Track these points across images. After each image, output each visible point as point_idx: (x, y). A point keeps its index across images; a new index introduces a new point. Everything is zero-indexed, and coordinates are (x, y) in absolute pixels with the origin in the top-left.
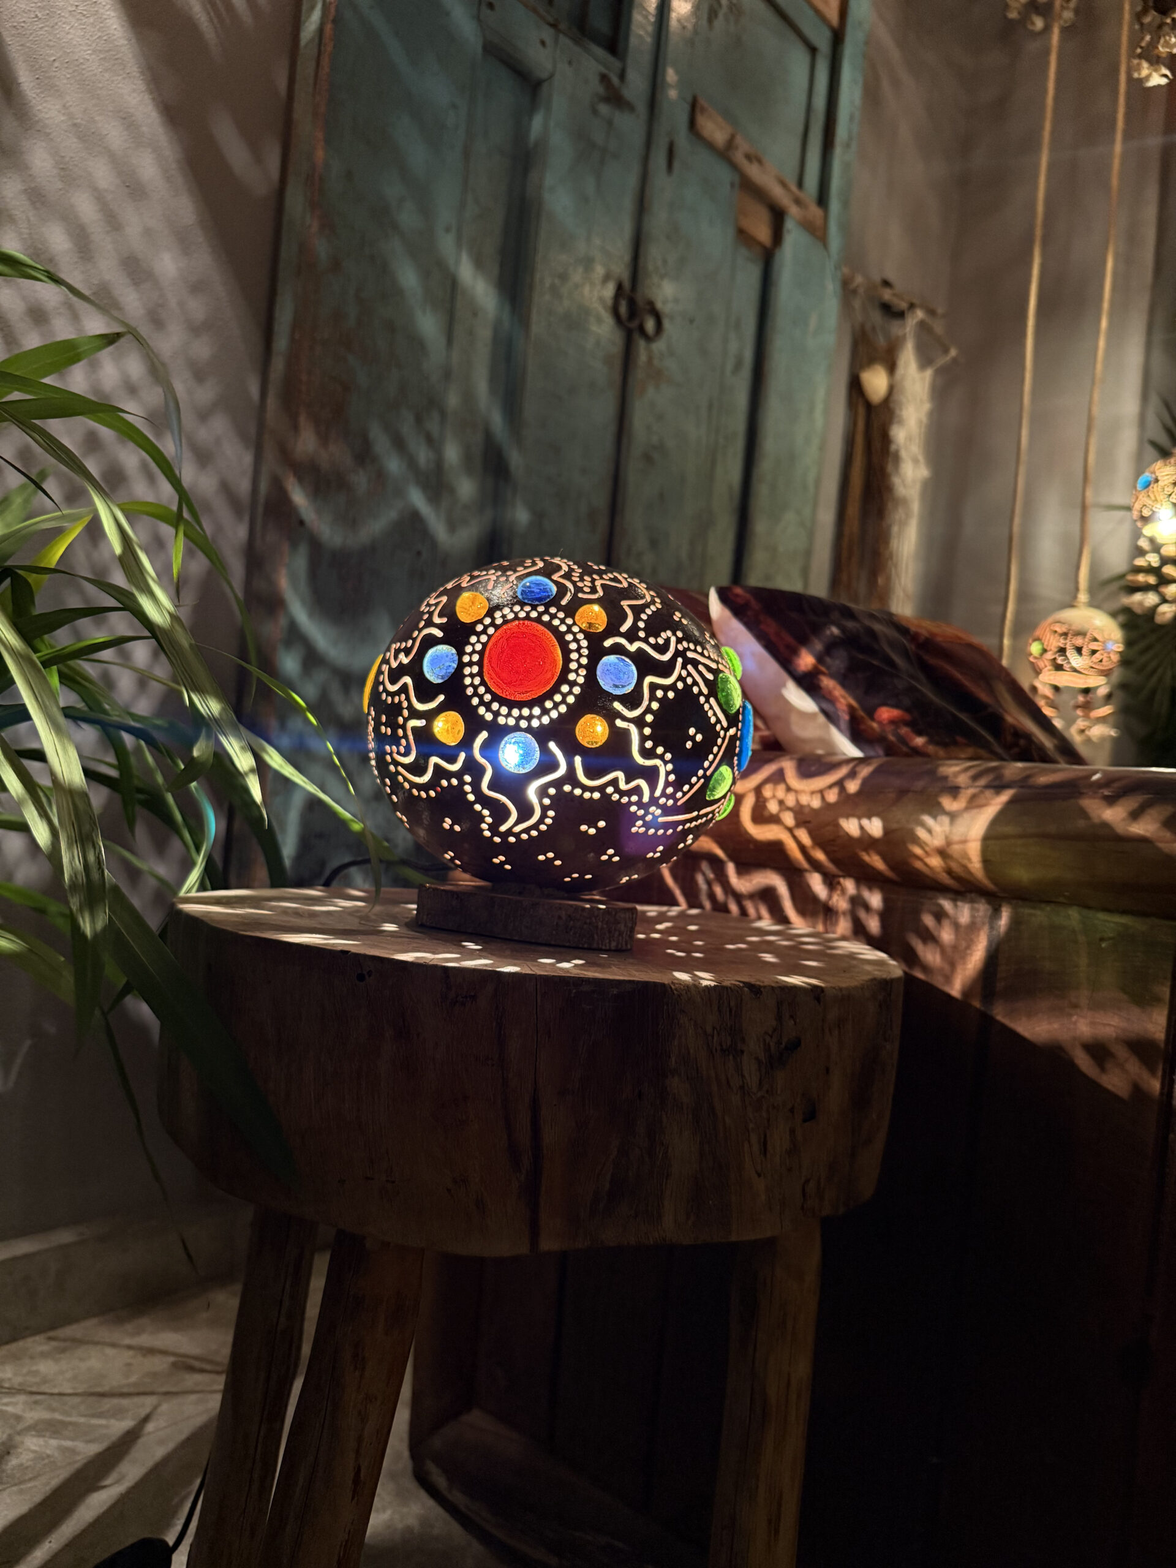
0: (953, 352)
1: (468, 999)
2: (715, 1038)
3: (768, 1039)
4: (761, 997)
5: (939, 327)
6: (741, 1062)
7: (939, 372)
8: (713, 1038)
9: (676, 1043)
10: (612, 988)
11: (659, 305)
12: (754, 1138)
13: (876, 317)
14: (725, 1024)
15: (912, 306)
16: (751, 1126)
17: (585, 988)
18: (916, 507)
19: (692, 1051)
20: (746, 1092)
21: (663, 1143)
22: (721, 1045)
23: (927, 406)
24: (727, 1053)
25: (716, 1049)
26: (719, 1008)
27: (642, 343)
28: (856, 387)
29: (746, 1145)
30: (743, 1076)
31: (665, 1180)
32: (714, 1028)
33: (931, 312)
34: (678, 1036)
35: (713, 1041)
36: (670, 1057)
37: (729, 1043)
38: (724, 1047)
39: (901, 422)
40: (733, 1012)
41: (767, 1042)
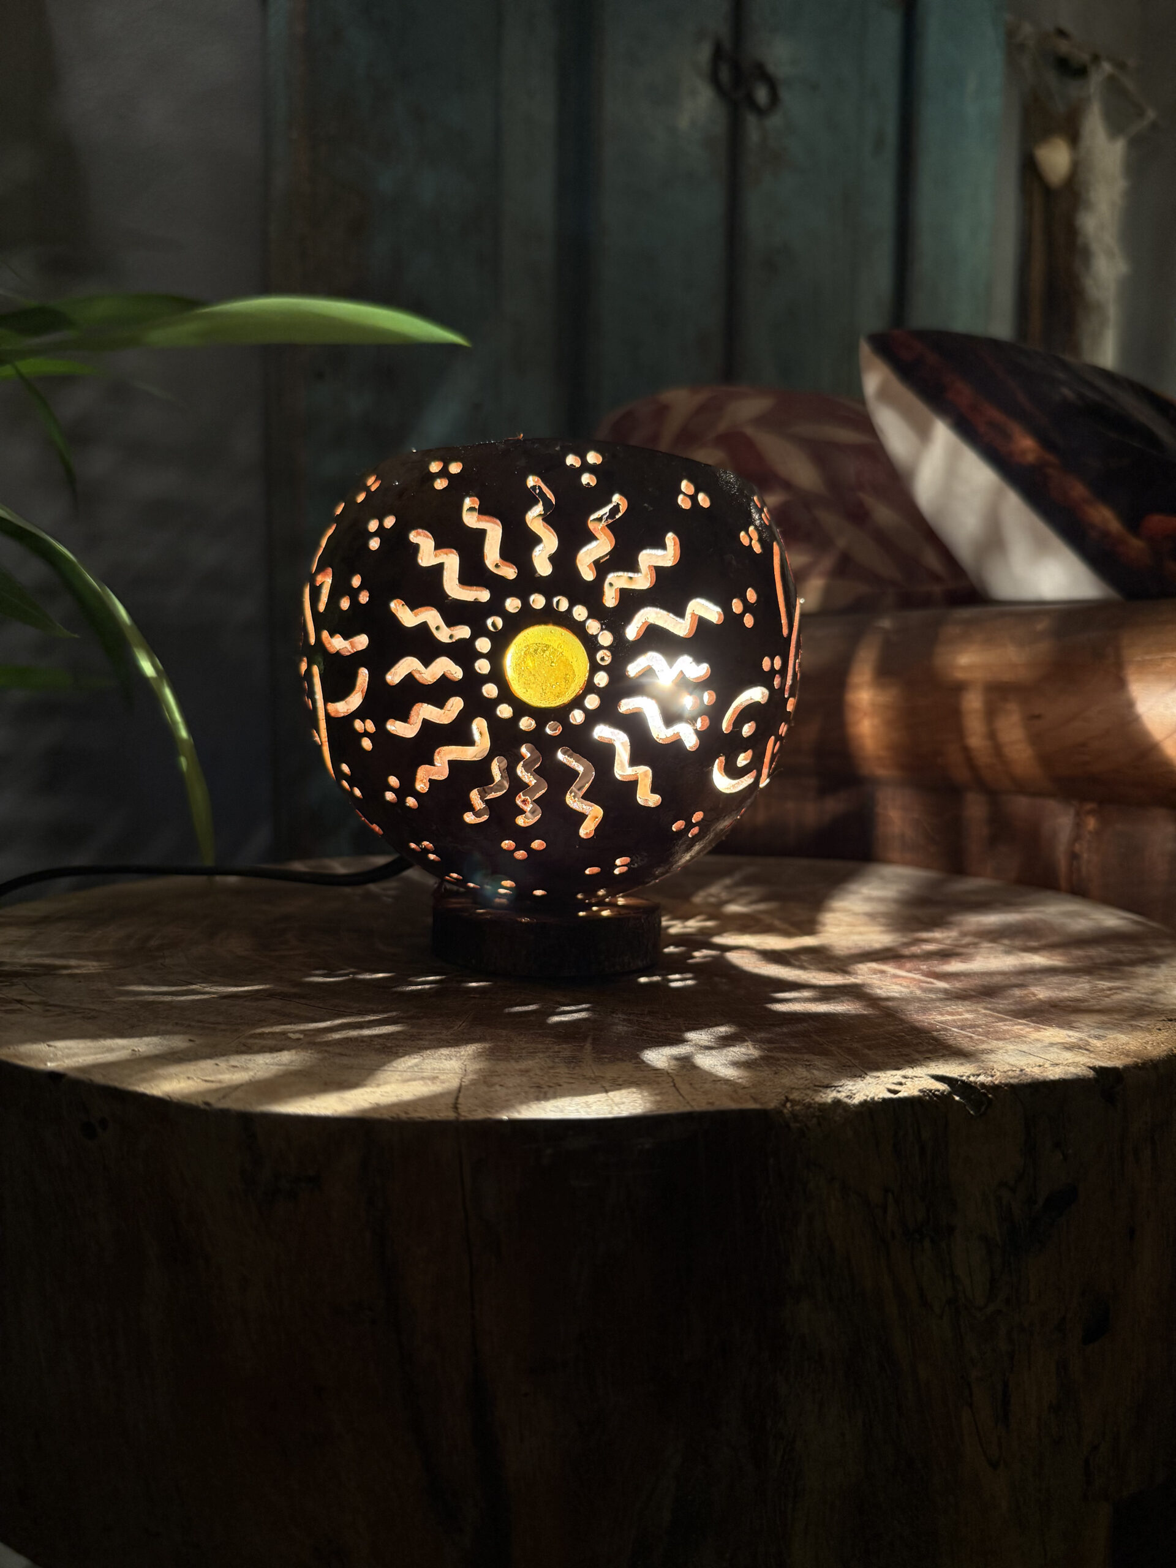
0: (1151, 114)
1: (303, 1184)
2: (890, 1210)
3: (1006, 1195)
4: (989, 1111)
5: (1129, 84)
6: (949, 1251)
7: (1135, 143)
9: (801, 1232)
10: (640, 1136)
11: (771, 68)
12: (981, 1396)
13: (1051, 78)
14: (910, 1180)
15: (1096, 58)
16: (975, 1374)
18: (1112, 311)
19: (838, 1244)
20: (962, 1310)
21: (783, 1438)
22: (904, 1224)
23: (1120, 184)
24: (918, 1236)
25: (893, 1232)
26: (895, 1145)
27: (751, 121)
28: (1030, 169)
29: (966, 1414)
30: (954, 1278)
31: (790, 1504)
32: (886, 1190)
33: (1121, 66)
34: (804, 1216)
35: (885, 1219)
36: (788, 1263)
37: (921, 1216)
38: (911, 1226)
39: (1089, 206)
40: (929, 1151)
41: (1005, 1202)
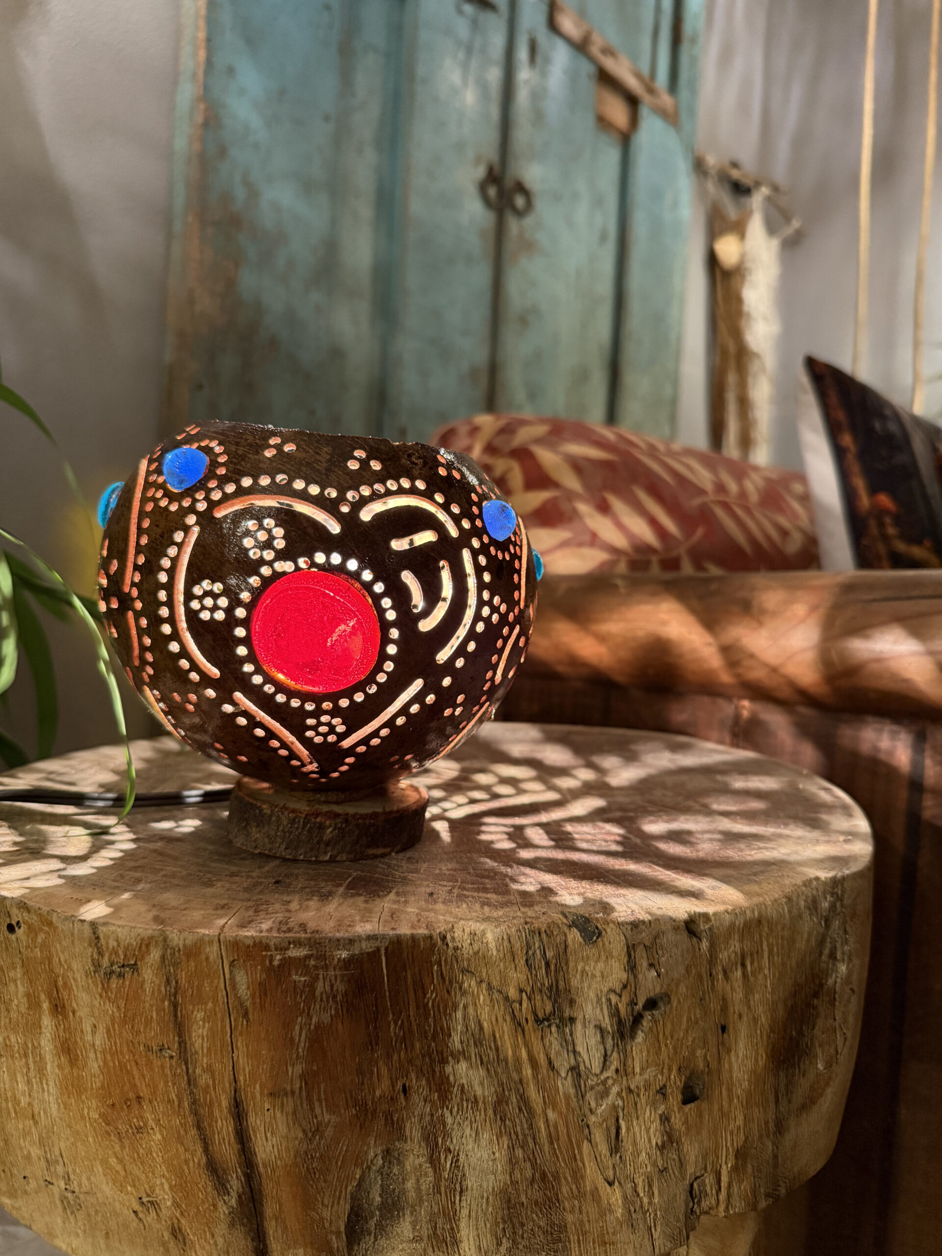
1: (128, 969)
2: (525, 1005)
3: (614, 999)
4: (599, 939)
6: (571, 1035)
8: (521, 1004)
9: (459, 1014)
10: (339, 950)
12: (599, 1136)
14: (539, 985)
16: (593, 1119)
17: (295, 953)
19: (485, 1025)
20: (583, 1073)
21: (450, 1152)
22: (535, 1014)
24: (546, 1023)
25: (527, 1020)
26: (527, 961)
29: (586, 1145)
30: (574, 1052)
31: (458, 1198)
32: (521, 991)
34: (461, 1006)
35: (521, 1010)
36: (450, 1035)
37: (549, 1008)
38: (541, 1015)
40: (552, 967)
41: (613, 1003)
